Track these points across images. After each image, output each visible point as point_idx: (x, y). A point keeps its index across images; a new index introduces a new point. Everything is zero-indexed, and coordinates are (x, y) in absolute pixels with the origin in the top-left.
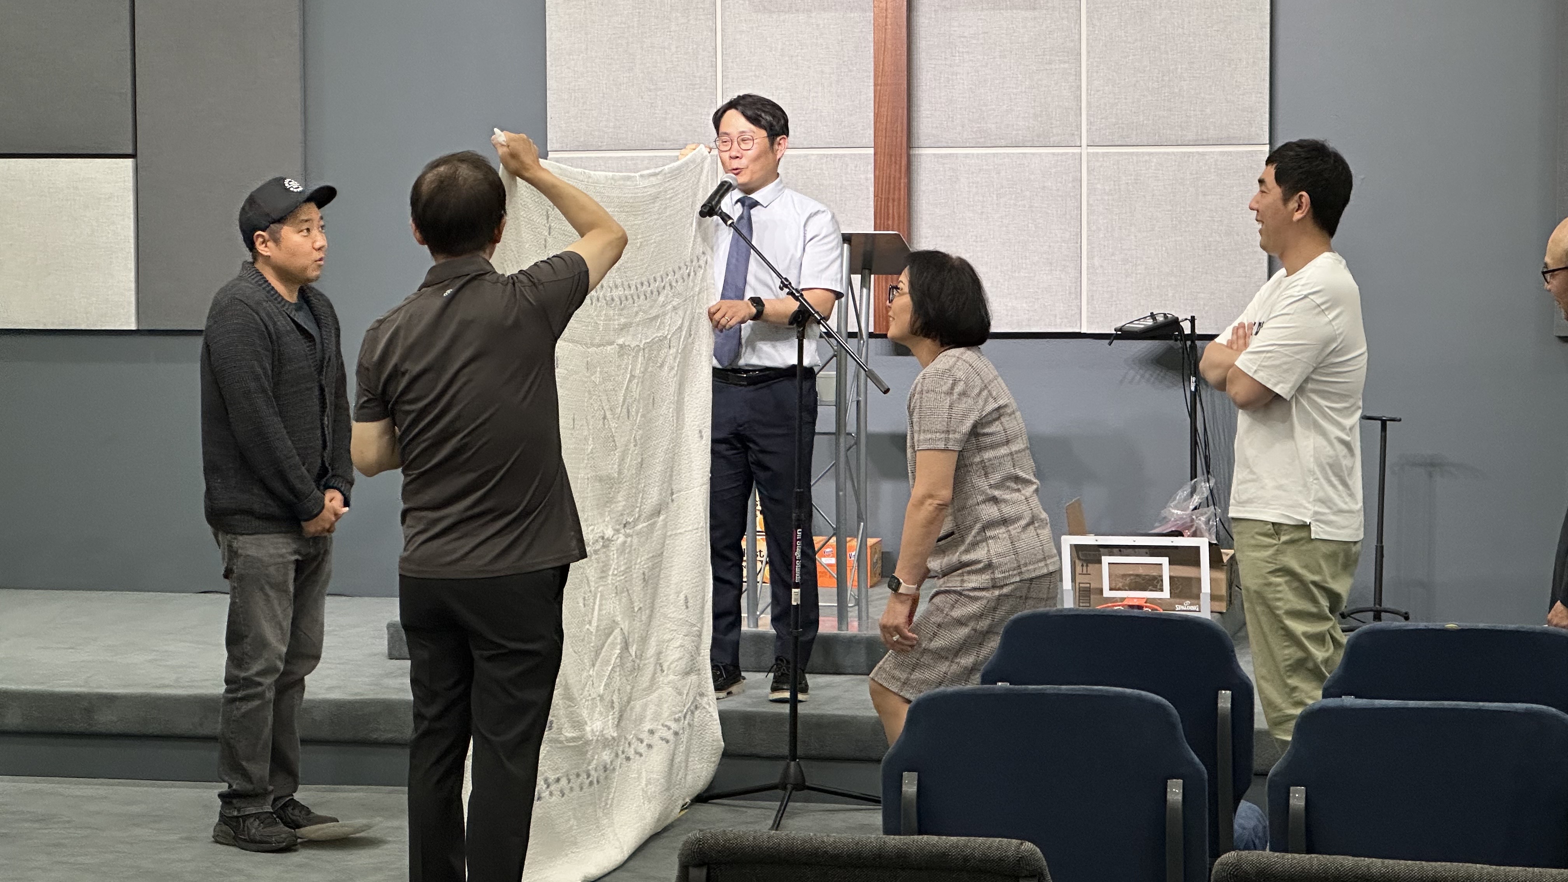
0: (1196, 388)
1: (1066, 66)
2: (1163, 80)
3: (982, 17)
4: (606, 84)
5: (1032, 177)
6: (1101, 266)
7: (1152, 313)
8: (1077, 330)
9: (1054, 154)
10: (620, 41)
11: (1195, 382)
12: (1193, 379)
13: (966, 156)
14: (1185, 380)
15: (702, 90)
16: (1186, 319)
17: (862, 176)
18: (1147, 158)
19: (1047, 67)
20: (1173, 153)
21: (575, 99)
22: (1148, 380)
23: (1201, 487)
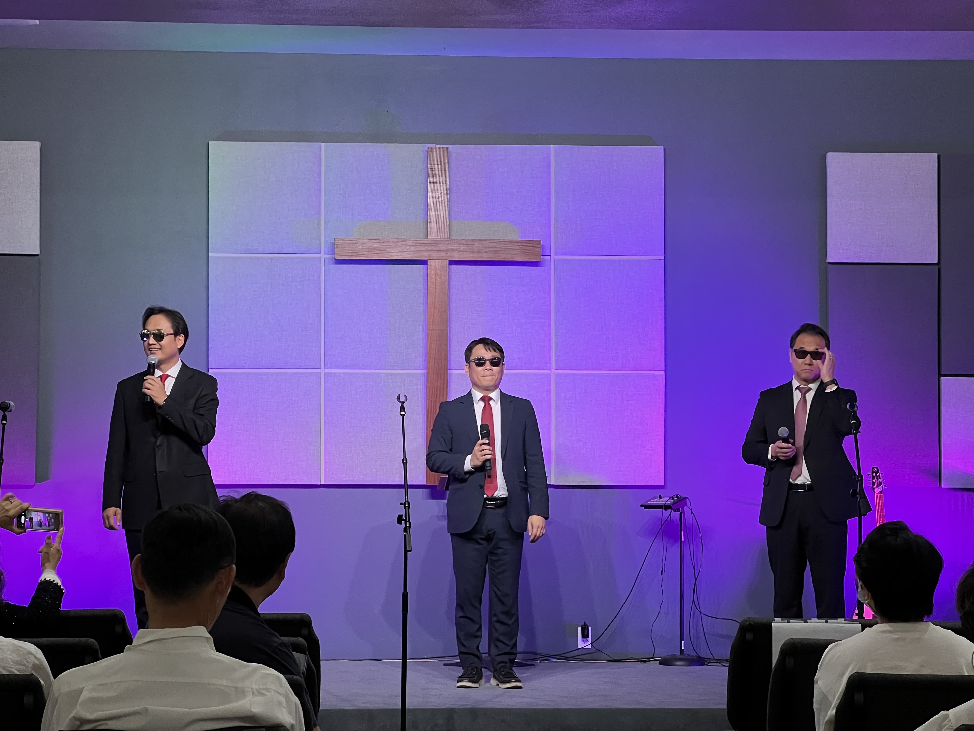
1: (542, 320)
2: (602, 330)
6: (564, 443)
9: (534, 374)
10: (258, 299)
18: (592, 378)
19: (532, 321)
21: (228, 336)
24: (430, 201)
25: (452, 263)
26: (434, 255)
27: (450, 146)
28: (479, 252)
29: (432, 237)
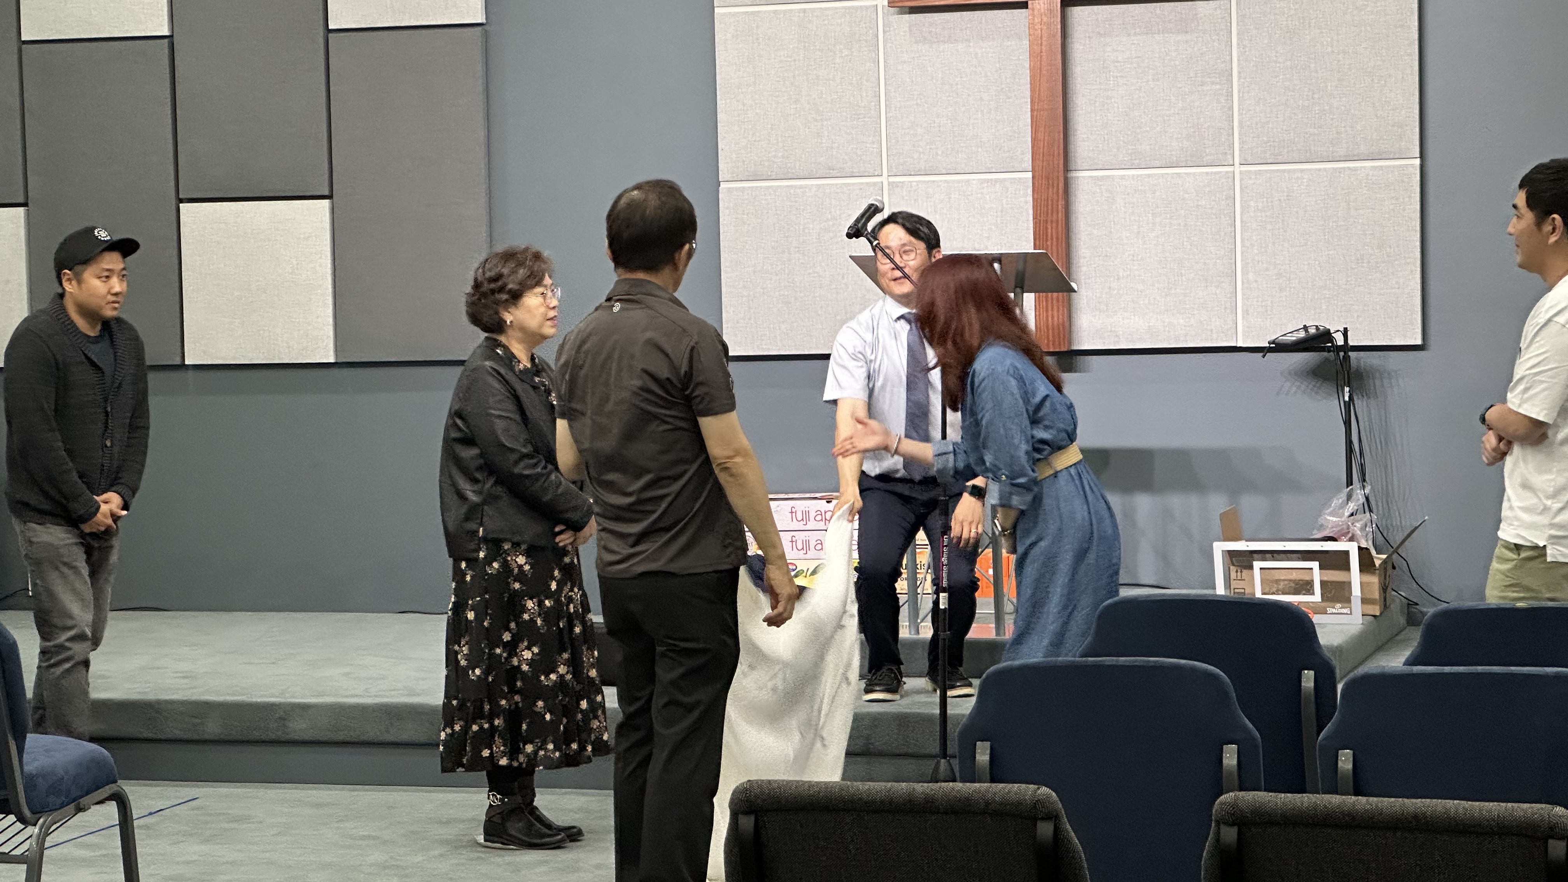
0: (1350, 397)
1: (1218, 87)
2: (1313, 98)
3: (1135, 42)
4: (774, 115)
5: (1186, 196)
6: (1256, 281)
7: (1305, 326)
8: (1233, 344)
9: (1207, 173)
10: (786, 75)
11: (1349, 392)
12: (1347, 389)
13: (1122, 177)
14: (1339, 391)
15: (867, 119)
16: (1338, 331)
17: (1022, 199)
18: (1299, 175)
19: (1200, 88)
20: (1325, 169)
21: (745, 131)
22: (1304, 392)
23: (1357, 494)
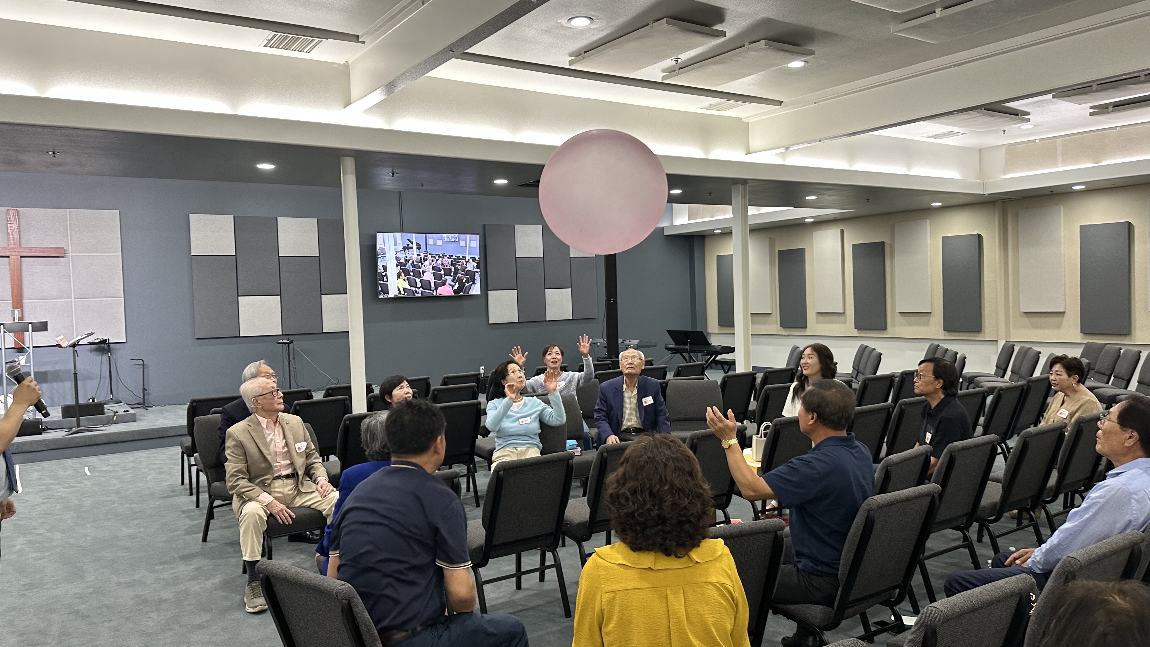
1: (67, 279)
2: (94, 283)
7: (97, 339)
9: (64, 301)
11: (110, 354)
13: (38, 302)
14: (107, 354)
16: (107, 339)
18: (91, 301)
19: (61, 279)
20: (98, 300)
22: (94, 355)
24: (9, 231)
25: (21, 257)
26: (13, 254)
27: (18, 209)
28: (35, 252)
29: (12, 246)
